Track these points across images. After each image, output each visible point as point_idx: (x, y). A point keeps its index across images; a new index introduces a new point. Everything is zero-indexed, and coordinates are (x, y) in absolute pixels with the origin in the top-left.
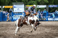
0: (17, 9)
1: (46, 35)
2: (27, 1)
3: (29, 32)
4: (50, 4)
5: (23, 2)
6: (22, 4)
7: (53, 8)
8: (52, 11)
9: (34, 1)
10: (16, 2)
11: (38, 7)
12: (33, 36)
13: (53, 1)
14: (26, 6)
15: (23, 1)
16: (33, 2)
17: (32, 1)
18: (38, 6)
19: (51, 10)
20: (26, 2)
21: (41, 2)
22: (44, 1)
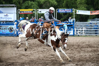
0: (5, 16)
1: (52, 60)
2: (21, 2)
3: (24, 55)
4: (60, 8)
5: (15, 3)
6: (13, 7)
7: (65, 14)
8: (64, 18)
9: (32, 2)
10: (3, 4)
11: (39, 13)
12: (32, 61)
13: (65, 2)
14: (20, 10)
15: (14, 1)
16: (32, 4)
17: (30, 2)
18: (39, 10)
19: (62, 17)
20: (19, 3)
21: (44, 3)
22: (49, 2)
